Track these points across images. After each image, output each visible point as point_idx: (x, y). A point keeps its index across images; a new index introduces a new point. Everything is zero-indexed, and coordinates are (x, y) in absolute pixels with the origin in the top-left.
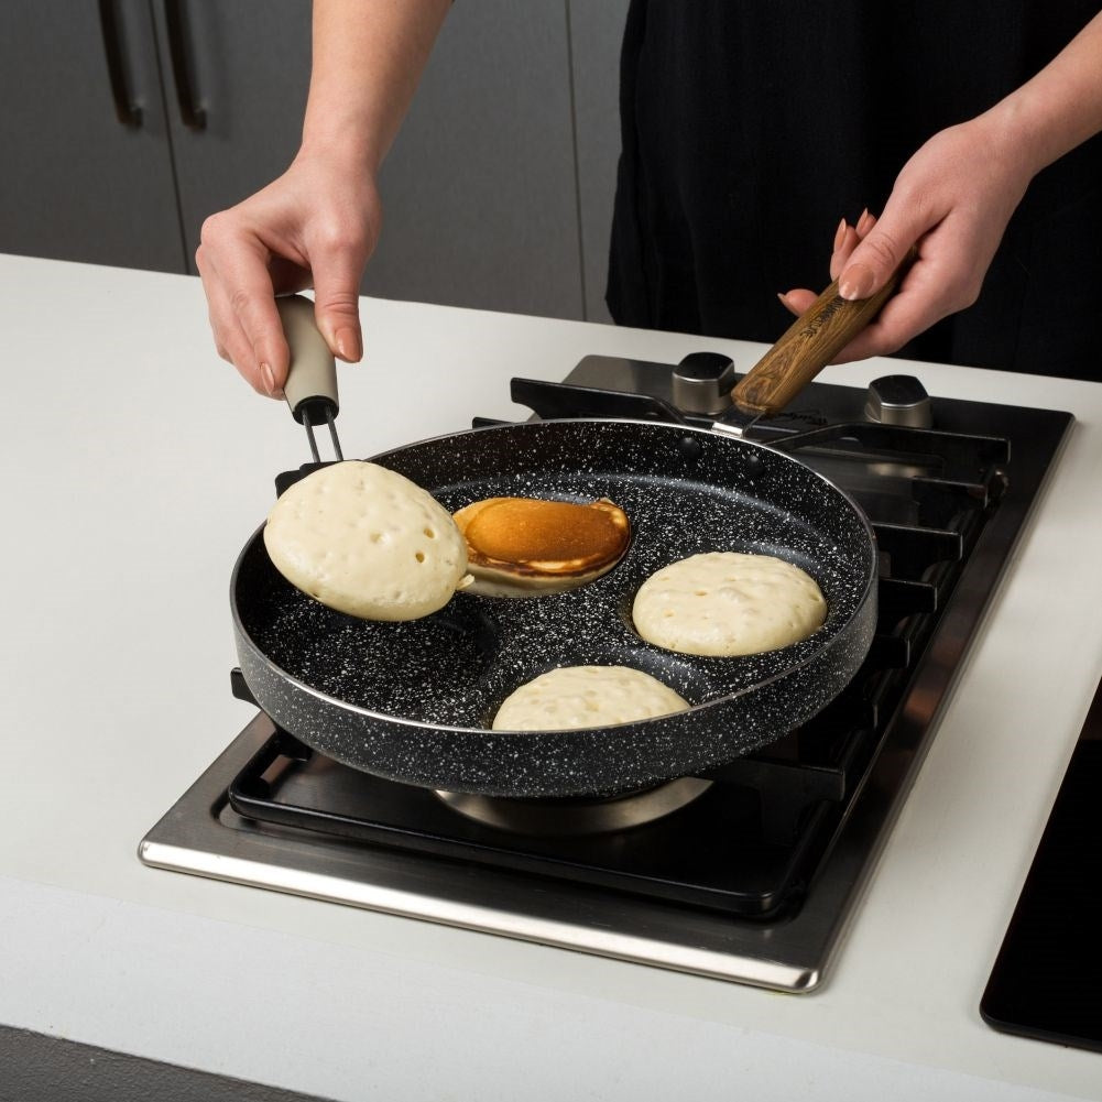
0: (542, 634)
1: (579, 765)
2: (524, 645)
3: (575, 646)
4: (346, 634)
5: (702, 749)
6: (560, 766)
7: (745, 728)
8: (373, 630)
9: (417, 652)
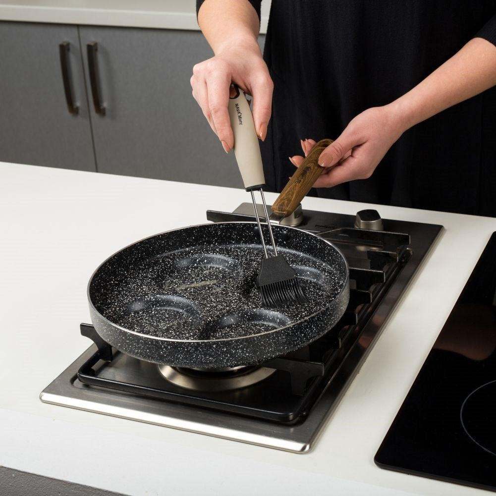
0: (215, 307)
1: (250, 351)
2: (209, 312)
3: (230, 310)
4: (132, 316)
5: (296, 341)
6: (243, 352)
7: (312, 331)
8: (143, 313)
9: (164, 320)
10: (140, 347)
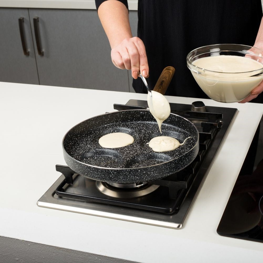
0: (129, 153)
1: (157, 172)
2: (127, 156)
3: (138, 154)
4: (84, 160)
6: (153, 173)
8: (90, 159)
9: (102, 161)
10: (99, 174)
